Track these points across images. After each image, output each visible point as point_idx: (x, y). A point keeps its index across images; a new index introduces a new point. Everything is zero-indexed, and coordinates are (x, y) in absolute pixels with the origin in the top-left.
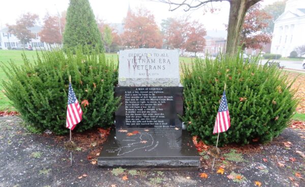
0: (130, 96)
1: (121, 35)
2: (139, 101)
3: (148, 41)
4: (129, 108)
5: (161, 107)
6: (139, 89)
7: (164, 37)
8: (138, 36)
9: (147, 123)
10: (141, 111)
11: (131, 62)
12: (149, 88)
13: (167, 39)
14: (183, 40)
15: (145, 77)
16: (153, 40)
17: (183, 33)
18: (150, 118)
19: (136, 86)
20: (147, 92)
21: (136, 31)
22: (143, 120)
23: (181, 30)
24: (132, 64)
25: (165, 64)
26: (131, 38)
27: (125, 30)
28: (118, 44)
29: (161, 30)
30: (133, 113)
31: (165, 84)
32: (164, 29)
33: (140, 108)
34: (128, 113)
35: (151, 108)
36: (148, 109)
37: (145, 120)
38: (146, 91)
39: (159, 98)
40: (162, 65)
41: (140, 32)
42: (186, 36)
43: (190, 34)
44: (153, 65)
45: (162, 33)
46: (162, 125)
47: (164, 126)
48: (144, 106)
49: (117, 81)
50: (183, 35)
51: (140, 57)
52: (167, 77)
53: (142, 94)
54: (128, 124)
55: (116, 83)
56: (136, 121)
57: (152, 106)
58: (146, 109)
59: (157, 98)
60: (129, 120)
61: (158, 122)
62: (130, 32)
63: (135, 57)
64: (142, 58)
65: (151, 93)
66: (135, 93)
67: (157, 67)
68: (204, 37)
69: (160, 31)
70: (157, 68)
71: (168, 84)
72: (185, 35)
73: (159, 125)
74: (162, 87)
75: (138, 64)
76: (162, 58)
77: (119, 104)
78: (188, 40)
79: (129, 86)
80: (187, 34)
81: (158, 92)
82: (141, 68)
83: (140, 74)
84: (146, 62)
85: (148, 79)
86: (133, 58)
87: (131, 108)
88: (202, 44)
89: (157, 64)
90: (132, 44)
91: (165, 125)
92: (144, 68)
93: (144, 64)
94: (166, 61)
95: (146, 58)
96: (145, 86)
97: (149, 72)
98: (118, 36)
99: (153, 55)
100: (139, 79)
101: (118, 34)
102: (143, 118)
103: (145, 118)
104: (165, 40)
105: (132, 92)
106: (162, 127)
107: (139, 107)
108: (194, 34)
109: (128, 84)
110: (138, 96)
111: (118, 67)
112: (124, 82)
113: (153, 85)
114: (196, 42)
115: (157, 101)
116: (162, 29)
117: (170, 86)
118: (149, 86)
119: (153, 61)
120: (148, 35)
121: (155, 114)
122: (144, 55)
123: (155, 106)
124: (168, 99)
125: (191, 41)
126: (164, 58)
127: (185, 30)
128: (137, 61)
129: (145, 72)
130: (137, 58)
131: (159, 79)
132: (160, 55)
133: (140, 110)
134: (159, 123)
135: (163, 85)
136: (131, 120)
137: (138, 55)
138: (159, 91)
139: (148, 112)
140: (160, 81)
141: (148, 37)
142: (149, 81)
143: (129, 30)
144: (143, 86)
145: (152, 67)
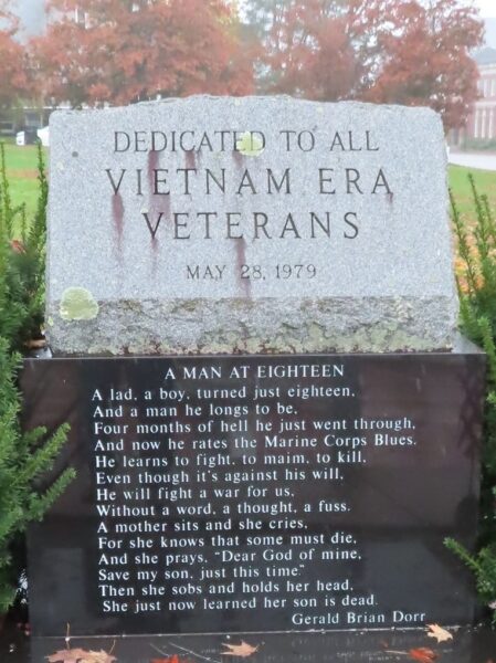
0: (126, 419)
1: (32, 42)
2: (188, 452)
3: (180, 73)
4: (120, 501)
5: (334, 491)
6: (190, 373)
7: (258, 54)
8: (124, 47)
9: (238, 595)
10: (202, 520)
11: (128, 193)
12: (253, 362)
13: (276, 67)
14: (361, 70)
15: (228, 288)
16: (202, 68)
17: (359, 31)
18: (259, 564)
19: (167, 349)
20: (243, 393)
21: (113, 24)
22: (216, 582)
23: (351, 16)
24: (137, 207)
25: (359, 202)
26: (90, 60)
27: (57, 16)
28: (23, 93)
29: (244, 19)
30: (145, 536)
31: (359, 338)
32: (260, 14)
33: (195, 501)
34: (112, 535)
35: (271, 499)
36: (248, 508)
37: (226, 582)
38: (237, 385)
39: (322, 433)
40: (337, 207)
41: (133, 29)
42: (376, 50)
43: (398, 40)
44: (276, 207)
45: (252, 31)
46: (343, 611)
47: (351, 617)
48: (224, 485)
49: (38, 319)
50: (357, 45)
51: (190, 154)
52: (374, 291)
53: (205, 403)
54: (116, 607)
55: (29, 332)
56: (170, 584)
57: (271, 485)
58: (233, 503)
59: (310, 432)
60: (117, 584)
61: (312, 593)
62: (81, 27)
63: (154, 155)
64: (206, 160)
65: (271, 402)
66: (157, 403)
67: (302, 223)
68: (472, 53)
69: (236, 23)
70: (304, 231)
71: (379, 336)
72: (372, 42)
73: (321, 610)
74: (338, 360)
75: (177, 203)
76: (337, 161)
77: (55, 477)
78: (387, 68)
79: (115, 351)
80: (384, 39)
81: (317, 392)
82: (196, 227)
83: (192, 273)
84: (231, 187)
85: (247, 303)
86: (142, 160)
87: (132, 504)
88: (463, 92)
89: (304, 199)
90: (93, 89)
91: (358, 610)
92: (219, 230)
93: (215, 202)
94: (367, 182)
95: (228, 161)
96: (227, 349)
97: (251, 258)
98: (19, 51)
99: (277, 145)
100: (189, 305)
101: (20, 38)
102: (215, 563)
103: (230, 566)
104: (266, 70)
105: (139, 393)
106: (343, 623)
107: (187, 494)
108: (417, 35)
109: (114, 342)
110: (182, 418)
111: (41, 223)
112: (85, 324)
113: (282, 346)
114: (430, 78)
115: (309, 453)
116: (250, 14)
117: (393, 348)
118: (254, 348)
119: (282, 183)
120: (178, 41)
121: (295, 539)
122: (215, 140)
123: (292, 484)
124: (379, 440)
125: (403, 77)
126: (349, 158)
127: (373, 15)
128: (172, 183)
129: (224, 254)
130: (171, 161)
131: (324, 305)
132: (324, 137)
133: (193, 510)
134: (321, 596)
135: (346, 347)
136: (133, 582)
137: (174, 143)
138: (320, 382)
139: (250, 524)
140: (329, 320)
141: (178, 54)
142: (257, 320)
143: (74, 16)
144: (214, 348)
145: (274, 226)
